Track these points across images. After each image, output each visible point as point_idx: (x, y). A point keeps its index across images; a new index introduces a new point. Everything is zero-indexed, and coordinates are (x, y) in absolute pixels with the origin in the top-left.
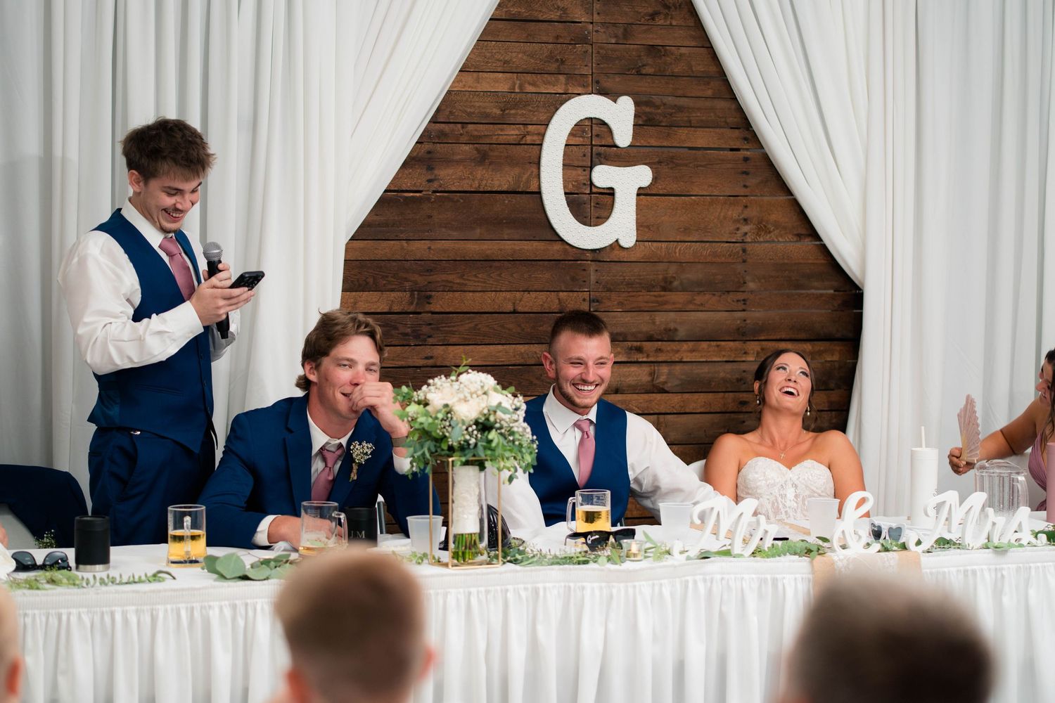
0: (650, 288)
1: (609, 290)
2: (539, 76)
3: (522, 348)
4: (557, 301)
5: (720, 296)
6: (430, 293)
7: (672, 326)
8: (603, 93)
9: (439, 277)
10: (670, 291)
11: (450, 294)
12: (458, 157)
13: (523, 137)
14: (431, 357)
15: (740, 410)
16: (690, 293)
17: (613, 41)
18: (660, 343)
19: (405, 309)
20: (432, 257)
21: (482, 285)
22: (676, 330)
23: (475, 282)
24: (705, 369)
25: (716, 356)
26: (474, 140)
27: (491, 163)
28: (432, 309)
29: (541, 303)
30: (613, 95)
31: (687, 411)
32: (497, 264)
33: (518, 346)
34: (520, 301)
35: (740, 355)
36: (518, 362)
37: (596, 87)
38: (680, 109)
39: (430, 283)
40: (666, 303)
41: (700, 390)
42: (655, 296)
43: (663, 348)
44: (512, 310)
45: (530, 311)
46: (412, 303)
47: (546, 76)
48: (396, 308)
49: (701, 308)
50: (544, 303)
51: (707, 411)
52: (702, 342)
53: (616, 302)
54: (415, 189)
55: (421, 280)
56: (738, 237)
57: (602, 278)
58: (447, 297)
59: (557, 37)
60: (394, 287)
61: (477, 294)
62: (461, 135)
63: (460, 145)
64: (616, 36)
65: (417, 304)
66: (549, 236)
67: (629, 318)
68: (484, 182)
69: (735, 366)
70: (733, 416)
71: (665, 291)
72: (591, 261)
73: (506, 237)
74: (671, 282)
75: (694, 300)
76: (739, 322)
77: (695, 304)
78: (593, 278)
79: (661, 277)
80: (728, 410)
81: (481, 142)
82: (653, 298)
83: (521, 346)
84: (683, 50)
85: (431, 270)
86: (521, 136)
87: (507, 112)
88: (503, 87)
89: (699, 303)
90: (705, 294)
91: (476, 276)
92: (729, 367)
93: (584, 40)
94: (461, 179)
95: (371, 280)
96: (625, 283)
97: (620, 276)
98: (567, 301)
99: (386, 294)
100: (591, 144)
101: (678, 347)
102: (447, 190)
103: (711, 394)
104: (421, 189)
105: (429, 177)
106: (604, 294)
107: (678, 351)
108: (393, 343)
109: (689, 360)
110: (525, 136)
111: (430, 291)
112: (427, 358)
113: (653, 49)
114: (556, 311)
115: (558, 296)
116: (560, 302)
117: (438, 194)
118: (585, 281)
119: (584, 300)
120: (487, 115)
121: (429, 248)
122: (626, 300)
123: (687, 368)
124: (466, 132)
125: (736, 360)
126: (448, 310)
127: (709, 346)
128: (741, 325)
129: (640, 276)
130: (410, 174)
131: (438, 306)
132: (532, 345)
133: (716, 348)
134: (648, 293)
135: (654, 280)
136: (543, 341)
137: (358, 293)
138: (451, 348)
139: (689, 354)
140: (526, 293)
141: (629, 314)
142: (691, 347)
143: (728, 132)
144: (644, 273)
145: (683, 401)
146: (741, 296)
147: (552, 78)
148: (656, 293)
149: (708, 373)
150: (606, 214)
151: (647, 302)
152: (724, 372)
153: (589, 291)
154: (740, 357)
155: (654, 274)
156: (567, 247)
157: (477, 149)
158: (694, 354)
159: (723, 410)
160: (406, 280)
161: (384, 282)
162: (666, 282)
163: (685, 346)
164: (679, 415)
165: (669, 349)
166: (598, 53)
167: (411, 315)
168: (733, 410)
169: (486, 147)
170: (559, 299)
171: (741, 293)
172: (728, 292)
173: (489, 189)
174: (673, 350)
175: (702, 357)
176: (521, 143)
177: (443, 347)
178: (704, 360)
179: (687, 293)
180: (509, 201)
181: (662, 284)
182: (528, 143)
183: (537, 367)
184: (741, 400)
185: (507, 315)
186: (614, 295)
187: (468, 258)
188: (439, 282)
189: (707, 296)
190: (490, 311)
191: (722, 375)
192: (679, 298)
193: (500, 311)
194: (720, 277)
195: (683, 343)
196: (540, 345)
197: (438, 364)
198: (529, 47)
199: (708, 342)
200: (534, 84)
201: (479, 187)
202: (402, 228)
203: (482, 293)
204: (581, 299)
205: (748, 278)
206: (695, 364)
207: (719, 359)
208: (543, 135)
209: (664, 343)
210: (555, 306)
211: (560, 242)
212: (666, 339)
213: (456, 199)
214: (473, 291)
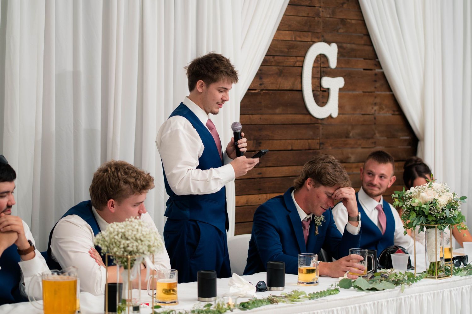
0: (341, 137)
1: (327, 138)
2: (302, 33)
3: (295, 168)
5: (366, 141)
7: (350, 155)
8: (325, 41)
9: (264, 133)
10: (348, 138)
12: (271, 73)
13: (295, 64)
14: (261, 173)
17: (328, 16)
20: (261, 123)
21: (281, 137)
22: (350, 157)
23: (278, 135)
26: (278, 64)
27: (283, 76)
29: (302, 145)
30: (329, 43)
32: (285, 126)
33: (293, 167)
34: (294, 144)
37: (322, 39)
38: (353, 50)
39: (260, 136)
40: (347, 144)
42: (343, 141)
44: (291, 149)
45: (298, 149)
47: (304, 33)
52: (359, 163)
53: (329, 144)
55: (257, 135)
56: (373, 112)
57: (324, 132)
58: (267, 143)
59: (308, 14)
61: (278, 141)
62: (272, 61)
63: (272, 67)
64: (330, 14)
65: (255, 146)
66: (305, 112)
67: (334, 152)
68: (281, 85)
71: (346, 138)
72: (321, 124)
73: (289, 113)
74: (349, 134)
75: (357, 142)
77: (357, 145)
78: (321, 132)
79: (345, 131)
81: (280, 65)
84: (353, 22)
85: (261, 130)
86: (295, 63)
87: (290, 50)
88: (288, 38)
89: (359, 144)
93: (318, 15)
94: (272, 83)
96: (332, 135)
97: (331, 131)
98: (311, 144)
100: (321, 67)
101: (352, 166)
102: (267, 89)
104: (257, 89)
105: (260, 83)
106: (325, 140)
107: (351, 168)
110: (296, 62)
111: (261, 140)
113: (343, 21)
114: (307, 149)
115: (308, 141)
116: (309, 145)
117: (264, 91)
118: (318, 134)
119: (318, 143)
120: (282, 52)
121: (260, 118)
122: (333, 143)
124: (275, 60)
129: (338, 131)
134: (341, 139)
135: (343, 133)
138: (268, 168)
140: (296, 140)
141: (334, 150)
142: (356, 166)
143: (369, 61)
144: (340, 130)
146: (374, 141)
147: (306, 34)
148: (343, 139)
150: (325, 101)
151: (340, 144)
153: (320, 139)
156: (312, 117)
157: (278, 69)
158: (356, 169)
160: (251, 134)
163: (354, 166)
166: (323, 22)
169: (281, 68)
170: (308, 143)
171: (374, 139)
172: (369, 138)
173: (283, 89)
176: (295, 65)
179: (355, 139)
180: (291, 95)
181: (346, 135)
182: (298, 65)
185: (290, 151)
186: (329, 140)
187: (275, 123)
188: (264, 135)
189: (362, 141)
190: (283, 149)
192: (352, 142)
193: (287, 149)
194: (366, 131)
195: (353, 164)
197: (264, 177)
198: (298, 19)
200: (300, 37)
201: (279, 87)
202: (250, 108)
203: (280, 141)
204: (316, 143)
205: (376, 132)
208: (303, 62)
210: (307, 147)
211: (309, 115)
213: (270, 94)
214: (277, 140)
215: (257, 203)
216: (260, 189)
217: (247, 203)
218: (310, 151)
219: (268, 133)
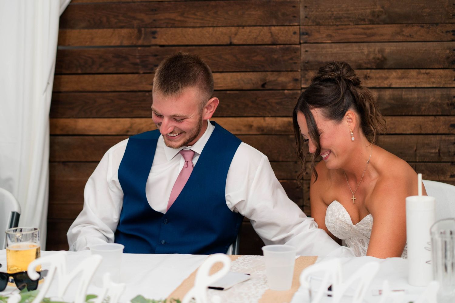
0: (359, 21)
1: (318, 24)
3: (239, 76)
4: (270, 35)
5: (429, 28)
6: (154, 29)
7: (380, 56)
9: (163, 16)
10: (379, 24)
11: (173, 30)
15: (452, 132)
16: (399, 25)
18: (369, 71)
19: (134, 43)
21: (202, 21)
22: (385, 59)
23: (194, 19)
24: (415, 95)
25: (425, 83)
28: (158, 43)
29: (255, 36)
31: (397, 132)
33: (234, 74)
34: (236, 34)
35: (451, 82)
36: (235, 88)
39: (154, 20)
40: (373, 35)
41: (410, 114)
42: (363, 29)
43: (372, 75)
44: (229, 43)
45: (245, 43)
46: (139, 38)
48: (126, 43)
49: (409, 39)
50: (258, 36)
51: (418, 132)
52: (412, 70)
53: (324, 35)
55: (147, 19)
57: (310, 13)
58: (170, 32)
60: (124, 24)
61: (197, 30)
65: (145, 38)
67: (338, 49)
69: (445, 92)
70: (444, 137)
71: (373, 24)
74: (378, 16)
75: (403, 31)
76: (448, 51)
77: (403, 35)
78: (302, 13)
79: (368, 11)
80: (440, 132)
82: (363, 31)
83: (238, 74)
85: (156, 10)
89: (406, 34)
90: (413, 26)
91: (194, 14)
92: (438, 92)
95: (104, 19)
96: (333, 17)
97: (329, 11)
98: (278, 34)
99: (117, 31)
101: (387, 75)
103: (421, 117)
106: (313, 27)
107: (387, 78)
108: (125, 71)
109: (397, 86)
111: (156, 27)
114: (269, 43)
115: (270, 30)
116: (272, 35)
118: (294, 17)
119: (295, 33)
122: (335, 33)
123: (397, 93)
125: (446, 86)
126: (171, 44)
127: (419, 74)
128: (450, 55)
129: (348, 11)
131: (163, 40)
132: (247, 73)
133: (425, 76)
134: (356, 26)
135: (362, 14)
136: (257, 69)
137: (94, 30)
139: (398, 81)
140: (241, 28)
141: (337, 45)
142: (400, 74)
144: (352, 8)
145: (394, 123)
146: (450, 27)
148: (364, 26)
149: (418, 98)
151: (354, 34)
152: (433, 97)
153: (299, 25)
154: (450, 84)
155: (362, 9)
158: (403, 80)
159: (434, 132)
160: (135, 18)
161: (116, 21)
162: (374, 16)
163: (394, 74)
164: (390, 136)
165: (378, 76)
167: (139, 48)
168: (444, 132)
170: (271, 33)
171: (450, 25)
172: (437, 24)
174: (381, 77)
175: (411, 83)
178: (413, 86)
179: (397, 25)
181: (370, 18)
183: (252, 92)
184: (452, 123)
185: (223, 47)
186: (322, 28)
188: (162, 19)
189: (416, 28)
190: (209, 43)
191: (432, 100)
192: (388, 30)
193: (219, 43)
194: (428, 10)
195: (392, 71)
196: (255, 73)
199: (417, 70)
203: (201, 29)
204: (292, 33)
206: (404, 90)
207: (428, 86)
209: (373, 71)
210: (267, 39)
212: (374, 67)
214: (193, 27)
217: (128, 131)
218: (275, 47)
219: (173, 16)
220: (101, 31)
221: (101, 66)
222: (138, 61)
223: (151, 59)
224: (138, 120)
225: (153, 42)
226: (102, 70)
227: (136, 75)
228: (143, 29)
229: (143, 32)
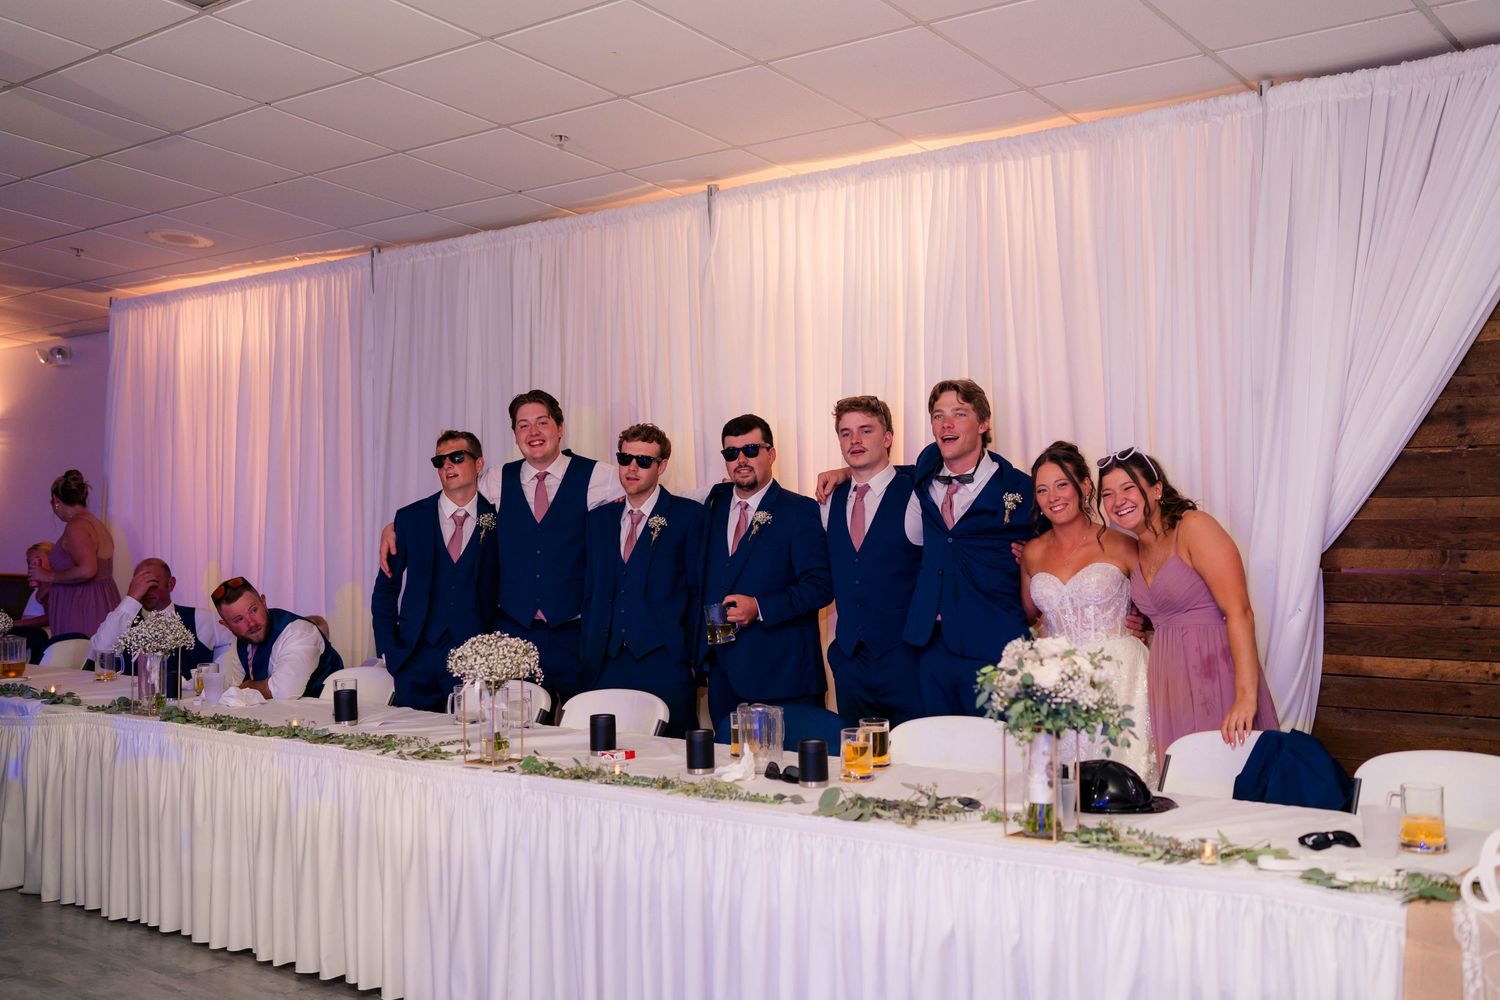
6: (1463, 551)
9: (1475, 535)
11: (1490, 553)
12: (1494, 409)
14: (1468, 618)
19: (1437, 568)
20: (1465, 515)
28: (1468, 568)
39: (1464, 541)
46: (1443, 562)
48: (1425, 567)
54: (1444, 444)
55: (1454, 539)
58: (1485, 556)
60: (1422, 545)
65: (1450, 562)
85: (1465, 528)
95: (1398, 538)
99: (1413, 552)
102: (1482, 444)
104: (1451, 444)
105: (1459, 432)
108: (1425, 601)
111: (1465, 549)
112: (1463, 619)
117: (1470, 449)
121: (1463, 505)
126: (1486, 570)
130: (1438, 430)
131: (1475, 566)
137: (1384, 551)
138: (1491, 609)
160: (1437, 538)
161: (1413, 540)
167: (1443, 574)
177: (1482, 608)
188: (1473, 540)
213: (1491, 453)
215: (1459, 678)
216: (1468, 651)
217: (1427, 676)
219: (1489, 535)
220: (1393, 551)
221: (1393, 594)
222: (1442, 589)
223: (1459, 588)
224: (1440, 662)
225: (1462, 566)
226: (1394, 599)
227: (1439, 607)
228: (1448, 551)
229: (1448, 554)
